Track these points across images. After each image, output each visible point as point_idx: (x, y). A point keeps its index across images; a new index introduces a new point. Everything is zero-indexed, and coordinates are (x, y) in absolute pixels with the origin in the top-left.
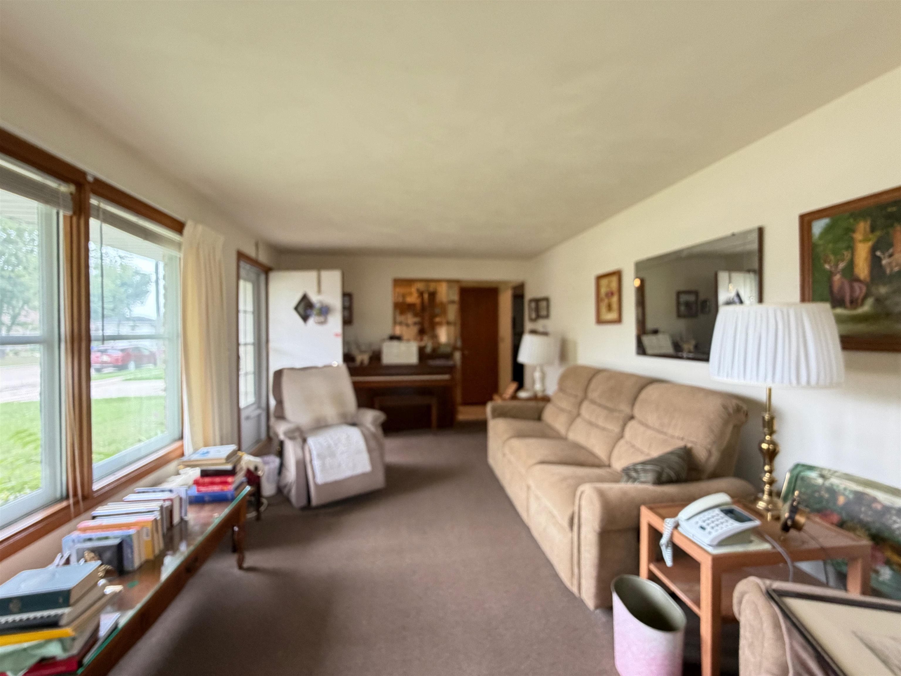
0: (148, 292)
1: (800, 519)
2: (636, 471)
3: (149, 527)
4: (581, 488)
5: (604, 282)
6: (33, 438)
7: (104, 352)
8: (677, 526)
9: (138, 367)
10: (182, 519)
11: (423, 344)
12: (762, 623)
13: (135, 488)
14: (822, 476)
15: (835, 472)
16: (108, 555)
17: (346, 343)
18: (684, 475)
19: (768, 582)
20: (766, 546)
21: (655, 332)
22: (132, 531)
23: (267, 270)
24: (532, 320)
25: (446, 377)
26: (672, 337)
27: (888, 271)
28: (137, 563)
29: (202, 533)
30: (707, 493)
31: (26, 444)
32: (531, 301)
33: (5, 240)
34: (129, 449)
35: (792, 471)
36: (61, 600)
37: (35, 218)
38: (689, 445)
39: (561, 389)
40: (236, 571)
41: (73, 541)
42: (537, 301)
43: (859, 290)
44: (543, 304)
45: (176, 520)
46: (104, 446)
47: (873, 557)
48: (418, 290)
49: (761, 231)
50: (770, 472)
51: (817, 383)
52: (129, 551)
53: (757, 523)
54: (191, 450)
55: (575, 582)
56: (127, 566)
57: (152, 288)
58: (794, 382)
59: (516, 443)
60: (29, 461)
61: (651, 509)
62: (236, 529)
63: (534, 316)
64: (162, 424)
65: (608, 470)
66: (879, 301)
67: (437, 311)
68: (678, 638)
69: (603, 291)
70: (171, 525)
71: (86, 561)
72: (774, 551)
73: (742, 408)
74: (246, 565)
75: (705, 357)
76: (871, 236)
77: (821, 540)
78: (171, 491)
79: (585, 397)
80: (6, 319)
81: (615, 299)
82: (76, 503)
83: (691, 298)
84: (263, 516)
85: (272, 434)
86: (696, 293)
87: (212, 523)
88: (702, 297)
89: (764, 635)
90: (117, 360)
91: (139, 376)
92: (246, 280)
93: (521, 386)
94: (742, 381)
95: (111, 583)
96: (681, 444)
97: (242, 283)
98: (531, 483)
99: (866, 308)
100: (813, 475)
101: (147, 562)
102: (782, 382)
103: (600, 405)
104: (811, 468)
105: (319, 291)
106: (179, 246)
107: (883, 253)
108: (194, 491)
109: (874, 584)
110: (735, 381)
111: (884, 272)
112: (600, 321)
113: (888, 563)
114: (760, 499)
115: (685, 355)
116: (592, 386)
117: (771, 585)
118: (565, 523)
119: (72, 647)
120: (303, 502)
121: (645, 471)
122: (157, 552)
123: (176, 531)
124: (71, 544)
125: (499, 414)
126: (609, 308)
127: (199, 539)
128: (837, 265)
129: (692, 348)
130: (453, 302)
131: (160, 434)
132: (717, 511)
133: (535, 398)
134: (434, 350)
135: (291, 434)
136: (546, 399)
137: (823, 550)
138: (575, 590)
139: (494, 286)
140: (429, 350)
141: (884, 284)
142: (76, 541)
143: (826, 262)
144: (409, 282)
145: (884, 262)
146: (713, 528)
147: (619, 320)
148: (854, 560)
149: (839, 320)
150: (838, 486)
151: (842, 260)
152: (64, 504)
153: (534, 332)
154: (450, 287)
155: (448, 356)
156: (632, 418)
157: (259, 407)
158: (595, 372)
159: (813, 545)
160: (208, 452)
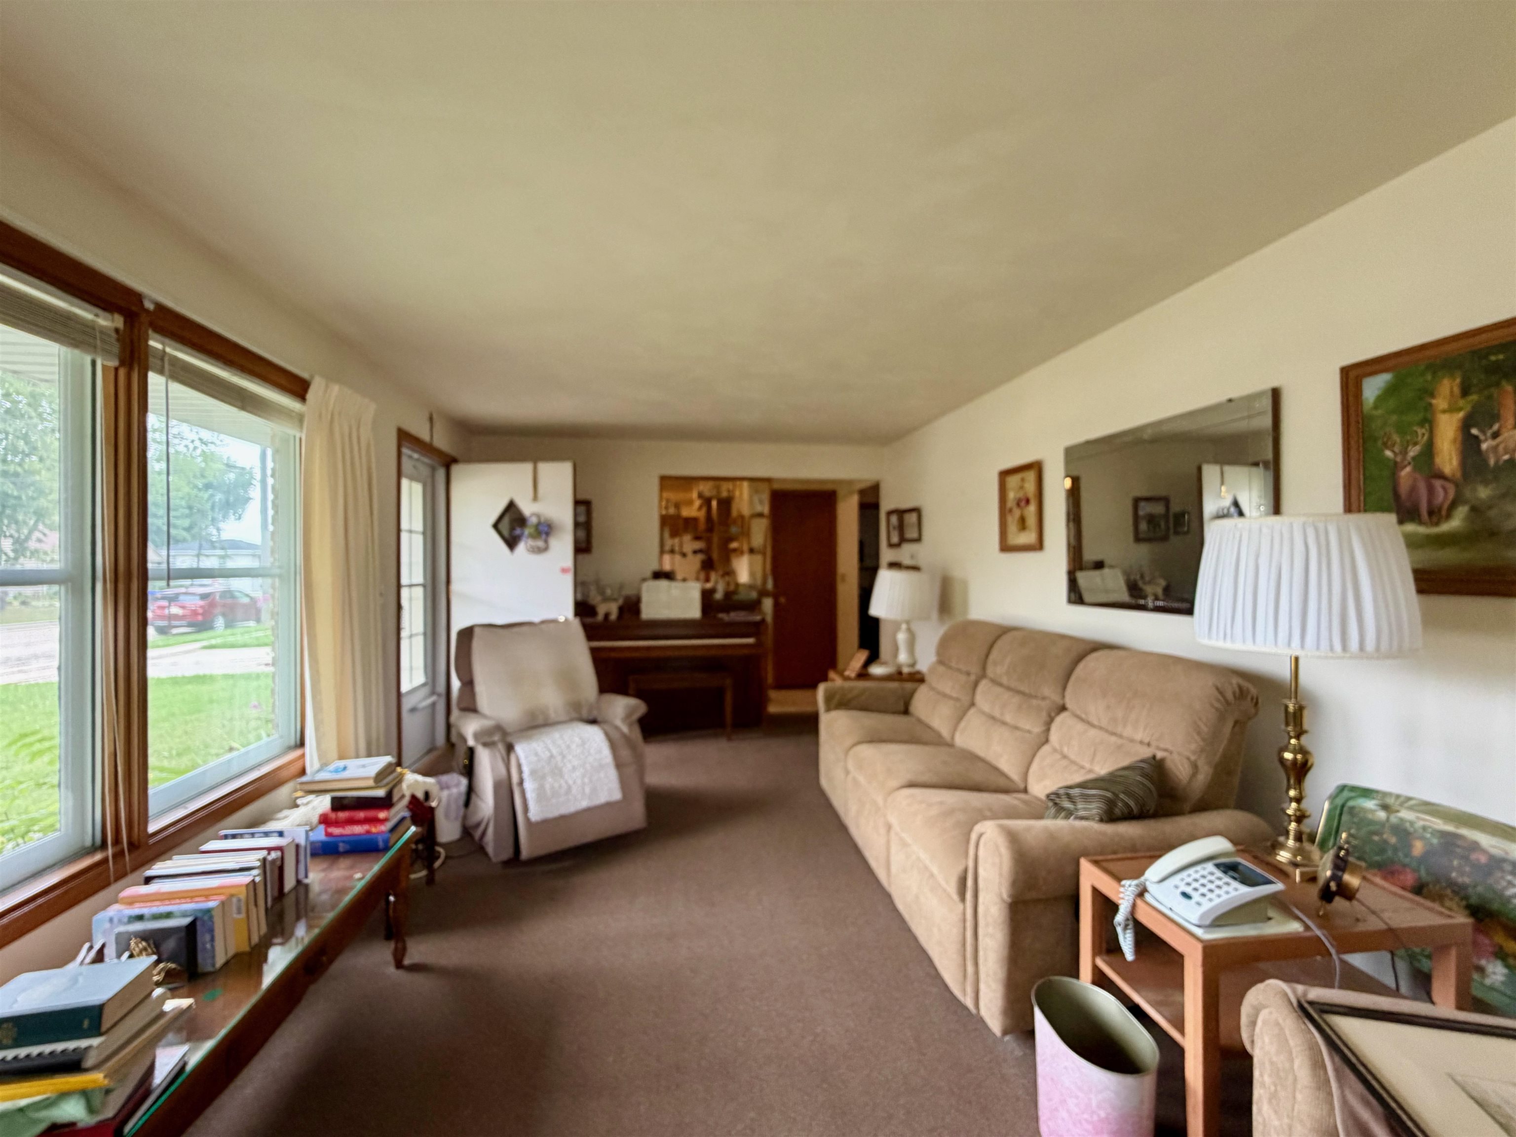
0: (250, 499)
1: (1352, 880)
2: (1069, 797)
3: (243, 896)
4: (978, 828)
5: (1013, 481)
6: (47, 744)
7: (173, 599)
8: (1142, 893)
9: (229, 625)
10: (299, 882)
11: (709, 586)
12: (1291, 1060)
13: (220, 831)
14: (1385, 807)
15: (1409, 799)
16: (170, 945)
17: (579, 584)
18: (1151, 806)
19: (1300, 988)
20: (1295, 927)
21: (1099, 565)
22: (211, 904)
23: (448, 462)
24: (891, 545)
25: (750, 640)
26: (1127, 574)
27: (1492, 462)
28: (220, 961)
29: (333, 907)
30: (1192, 837)
31: (34, 756)
32: (890, 513)
33: (8, 411)
34: (213, 763)
35: (1333, 798)
36: (86, 1024)
37: (53, 372)
38: (1160, 755)
39: (941, 661)
40: (391, 970)
41: (111, 920)
42: (901, 513)
43: (1443, 494)
44: (912, 518)
45: (289, 883)
46: (170, 757)
47: (1475, 943)
48: (700, 496)
49: (1276, 394)
50: (1298, 800)
51: (1378, 648)
52: (207, 937)
53: (1279, 886)
54: (317, 765)
55: (969, 989)
56: (204, 964)
57: (255, 493)
58: (1338, 647)
59: (867, 751)
60: (39, 785)
61: (1096, 863)
62: (392, 898)
63: (895, 539)
64: (268, 721)
65: (1022, 796)
66: (1475, 510)
67: (734, 530)
68: (1146, 1084)
69: (1011, 495)
70: (281, 894)
71: (131, 956)
72: (1308, 934)
73: (1248, 691)
74: (407, 962)
75: (1185, 605)
76: (1461, 403)
77: (1386, 915)
78: (281, 834)
79: (983, 675)
80: (7, 545)
81: (1032, 508)
82: (119, 855)
83: (1158, 509)
84: (438, 877)
85: (454, 738)
86: (1166, 500)
87: (352, 888)
88: (1175, 508)
89: (1295, 1080)
90: (195, 613)
91: (231, 639)
92: (412, 478)
93: (874, 657)
94: (1249, 646)
95: (174, 993)
96: (1145, 753)
97: (405, 482)
98: (893, 820)
99: (1455, 523)
100: (1369, 804)
101: (236, 956)
102: (1318, 648)
103: (1009, 689)
104: (1367, 793)
105: (535, 498)
106: (300, 419)
107: (1483, 432)
108: (320, 834)
109: (1477, 992)
110: (1238, 646)
111: (1485, 462)
112: (1006, 547)
113: (1501, 955)
114: (1282, 846)
115: (1151, 605)
116: (994, 655)
117: (1305, 994)
118: (952, 889)
119: (104, 1104)
120: (507, 853)
121: (1086, 798)
122: (255, 939)
123: (289, 902)
124: (107, 925)
125: (839, 702)
126: (1022, 524)
127: (329, 916)
128: (1404, 452)
129: (1160, 591)
130: (760, 515)
131: (265, 739)
132: (1210, 866)
133: (898, 676)
134: (728, 595)
135: (487, 738)
136: (918, 678)
137: (1391, 932)
138: (969, 1002)
139: (829, 487)
140: (719, 595)
141: (1486, 483)
142: (116, 920)
143: (1385, 445)
144: (687, 482)
145: (1484, 446)
146: (1203, 895)
147: (1039, 546)
148: (1443, 949)
149: (1412, 543)
150: (1412, 823)
151: (1415, 444)
152: (98, 857)
153: (894, 565)
154: (755, 491)
155: (754, 606)
156: (1063, 708)
157: (433, 692)
158: (1001, 632)
159: (1373, 924)
160: (345, 768)
